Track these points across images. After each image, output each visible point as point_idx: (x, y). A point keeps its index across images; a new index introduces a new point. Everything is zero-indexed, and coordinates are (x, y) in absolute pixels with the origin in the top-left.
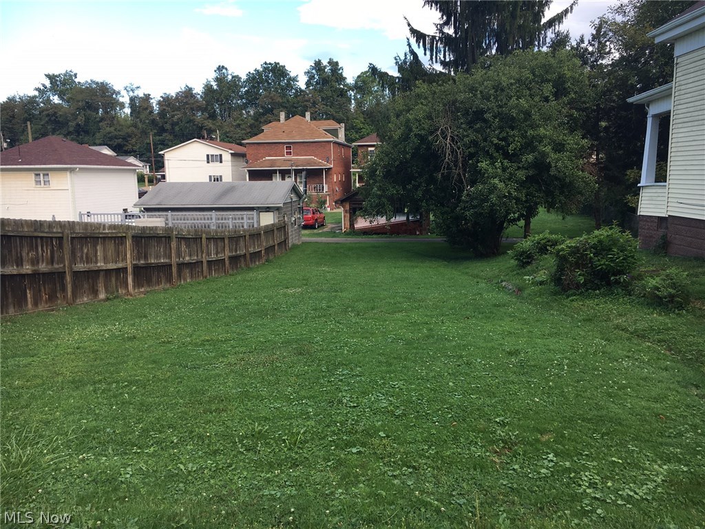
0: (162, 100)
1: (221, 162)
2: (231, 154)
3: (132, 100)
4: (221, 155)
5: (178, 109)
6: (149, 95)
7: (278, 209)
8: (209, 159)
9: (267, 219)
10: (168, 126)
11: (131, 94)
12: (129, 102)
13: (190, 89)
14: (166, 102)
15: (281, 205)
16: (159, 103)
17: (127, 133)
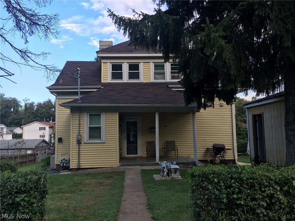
0: (38, 104)
1: (45, 130)
2: (49, 127)
3: (26, 104)
4: (45, 127)
5: (44, 108)
6: (34, 102)
7: (33, 149)
8: (41, 129)
9: (29, 152)
10: (38, 115)
11: (26, 102)
12: (24, 105)
13: (50, 100)
14: (39, 105)
15: (34, 147)
16: (37, 105)
17: (22, 117)
